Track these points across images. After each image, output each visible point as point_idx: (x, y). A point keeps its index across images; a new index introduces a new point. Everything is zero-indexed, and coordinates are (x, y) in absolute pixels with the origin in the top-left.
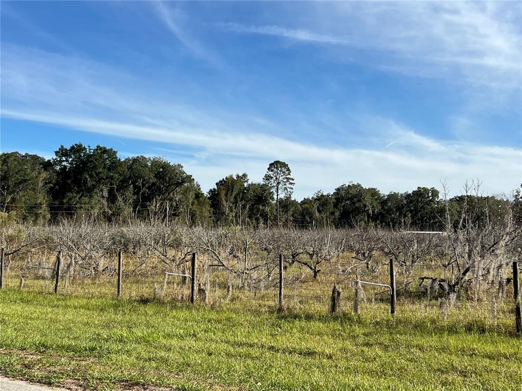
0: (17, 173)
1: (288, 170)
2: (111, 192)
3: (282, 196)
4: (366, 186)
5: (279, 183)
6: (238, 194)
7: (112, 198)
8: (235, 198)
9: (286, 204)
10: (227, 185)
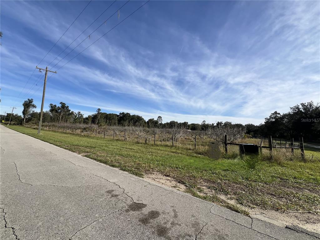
0: (112, 117)
1: (161, 118)
2: (129, 121)
3: (160, 122)
8: (152, 123)
9: (161, 124)
10: (150, 120)
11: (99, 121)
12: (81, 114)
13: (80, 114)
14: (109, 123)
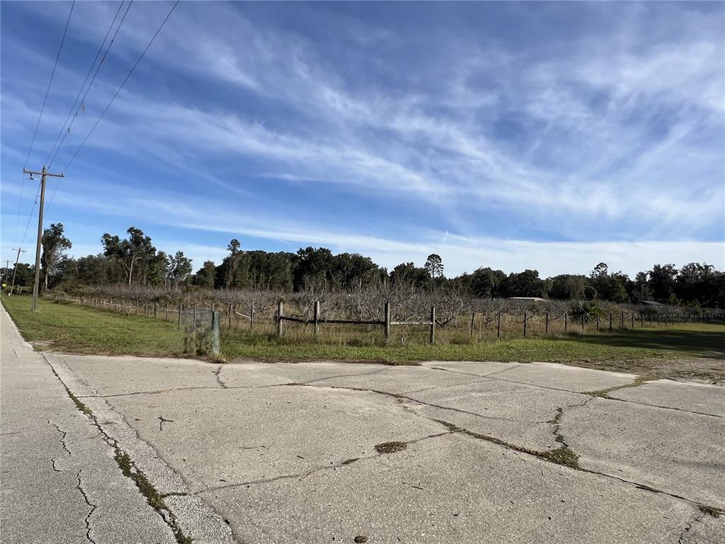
0: (274, 263)
1: (440, 259)
2: (328, 274)
3: (436, 275)
4: (494, 269)
5: (434, 268)
6: (408, 274)
7: (328, 276)
8: (406, 277)
9: (441, 281)
10: (401, 269)
11: (235, 276)
12: (186, 259)
13: (183, 260)
14: (265, 282)
